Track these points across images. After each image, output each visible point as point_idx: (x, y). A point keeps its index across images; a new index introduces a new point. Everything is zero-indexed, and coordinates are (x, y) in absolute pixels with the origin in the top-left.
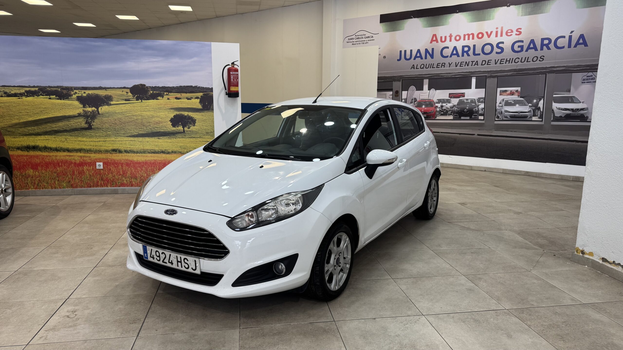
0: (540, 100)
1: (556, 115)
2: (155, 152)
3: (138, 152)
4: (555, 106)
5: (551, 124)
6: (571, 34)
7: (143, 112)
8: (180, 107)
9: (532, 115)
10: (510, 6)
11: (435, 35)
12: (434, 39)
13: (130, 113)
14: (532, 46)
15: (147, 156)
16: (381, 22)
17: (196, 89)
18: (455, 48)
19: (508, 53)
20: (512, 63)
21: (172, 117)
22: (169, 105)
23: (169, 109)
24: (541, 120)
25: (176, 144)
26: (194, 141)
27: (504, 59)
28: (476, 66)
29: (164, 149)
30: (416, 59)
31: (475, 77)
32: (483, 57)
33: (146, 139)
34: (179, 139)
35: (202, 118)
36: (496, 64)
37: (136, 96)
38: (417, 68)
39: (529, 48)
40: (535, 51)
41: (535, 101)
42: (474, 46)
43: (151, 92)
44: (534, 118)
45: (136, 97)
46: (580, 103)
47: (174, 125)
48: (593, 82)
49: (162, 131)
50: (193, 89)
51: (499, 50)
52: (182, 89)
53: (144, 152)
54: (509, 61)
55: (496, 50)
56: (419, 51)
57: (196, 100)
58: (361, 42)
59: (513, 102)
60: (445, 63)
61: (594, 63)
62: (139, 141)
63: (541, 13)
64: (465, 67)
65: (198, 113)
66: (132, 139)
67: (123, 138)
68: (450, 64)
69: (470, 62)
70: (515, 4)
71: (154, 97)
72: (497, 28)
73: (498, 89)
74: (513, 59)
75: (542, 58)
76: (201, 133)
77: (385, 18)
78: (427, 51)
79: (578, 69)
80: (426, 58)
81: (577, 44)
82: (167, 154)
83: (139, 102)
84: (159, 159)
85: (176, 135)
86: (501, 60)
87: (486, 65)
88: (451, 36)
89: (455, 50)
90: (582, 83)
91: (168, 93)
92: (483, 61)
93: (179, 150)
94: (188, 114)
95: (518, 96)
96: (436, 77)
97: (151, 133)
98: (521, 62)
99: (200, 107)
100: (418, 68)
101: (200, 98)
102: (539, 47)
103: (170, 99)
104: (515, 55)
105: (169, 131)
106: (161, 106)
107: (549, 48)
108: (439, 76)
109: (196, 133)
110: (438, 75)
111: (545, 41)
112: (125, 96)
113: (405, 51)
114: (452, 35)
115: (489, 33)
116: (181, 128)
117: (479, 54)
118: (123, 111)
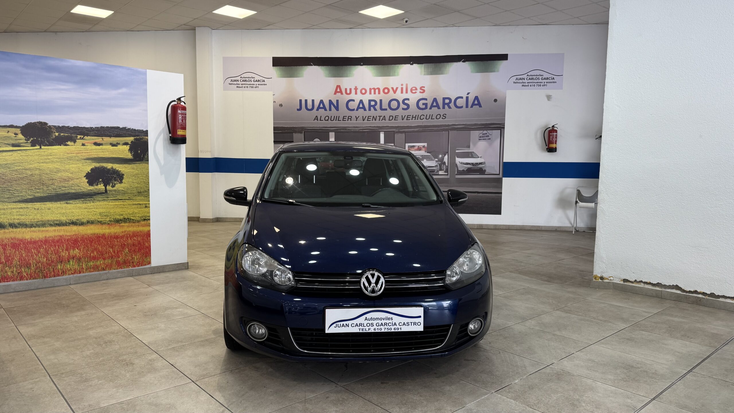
0: (445, 155)
1: (459, 169)
2: (61, 224)
3: (32, 225)
4: (458, 160)
5: (456, 177)
6: (468, 96)
7: (42, 164)
8: (101, 156)
9: (439, 169)
10: (413, 65)
11: (338, 87)
12: (338, 90)
13: (19, 166)
14: (435, 104)
15: (47, 231)
16: (274, 65)
17: (125, 132)
18: (361, 101)
19: (413, 110)
20: (417, 119)
21: (89, 171)
22: (84, 154)
23: (85, 159)
24: (447, 174)
25: (94, 210)
26: (121, 205)
27: (410, 115)
28: (383, 121)
29: (76, 218)
30: (320, 109)
31: (383, 132)
32: (389, 112)
33: (46, 204)
34: (98, 203)
35: (133, 172)
36: (403, 119)
37: (32, 139)
38: (321, 119)
39: (432, 106)
40: (438, 109)
41: (440, 156)
42: (381, 101)
43: (57, 134)
44: (441, 173)
45: (30, 141)
46: (479, 157)
47: (91, 183)
48: (488, 139)
49: (73, 191)
50: (119, 131)
51: (405, 107)
52: (104, 131)
53: (43, 224)
54: (415, 117)
55: (402, 106)
56: (322, 102)
57: (125, 146)
58: (249, 86)
59: (421, 158)
60: (351, 117)
61: (487, 123)
62: (35, 209)
63: (442, 74)
64: (372, 122)
65: (126, 165)
66: (23, 205)
67: (7, 204)
68: (357, 117)
69: (377, 116)
70: (418, 64)
71: (61, 141)
72: (402, 85)
73: (406, 144)
74: (418, 115)
75: (445, 116)
76: (131, 193)
77: (278, 62)
78: (331, 102)
79: (475, 127)
80: (330, 110)
81: (473, 104)
82: (80, 225)
83: (37, 149)
84: (68, 234)
85: (94, 197)
86: (408, 116)
87: (393, 121)
88: (356, 89)
89: (361, 104)
90: (479, 140)
91: (82, 136)
92: (390, 116)
93: (98, 218)
94: (113, 167)
95: (425, 151)
96: (342, 131)
97: (55, 196)
98: (426, 119)
99: (130, 156)
100: (323, 120)
101: (130, 145)
102: (441, 106)
103: (86, 144)
104: (420, 112)
105: (84, 192)
106: (71, 154)
107: (450, 107)
108: (346, 129)
109: (124, 193)
110: (344, 128)
111: (446, 100)
112: (12, 139)
113: (306, 101)
114: (357, 87)
115: (395, 89)
116: (101, 187)
117: (386, 110)
118: (9, 162)
